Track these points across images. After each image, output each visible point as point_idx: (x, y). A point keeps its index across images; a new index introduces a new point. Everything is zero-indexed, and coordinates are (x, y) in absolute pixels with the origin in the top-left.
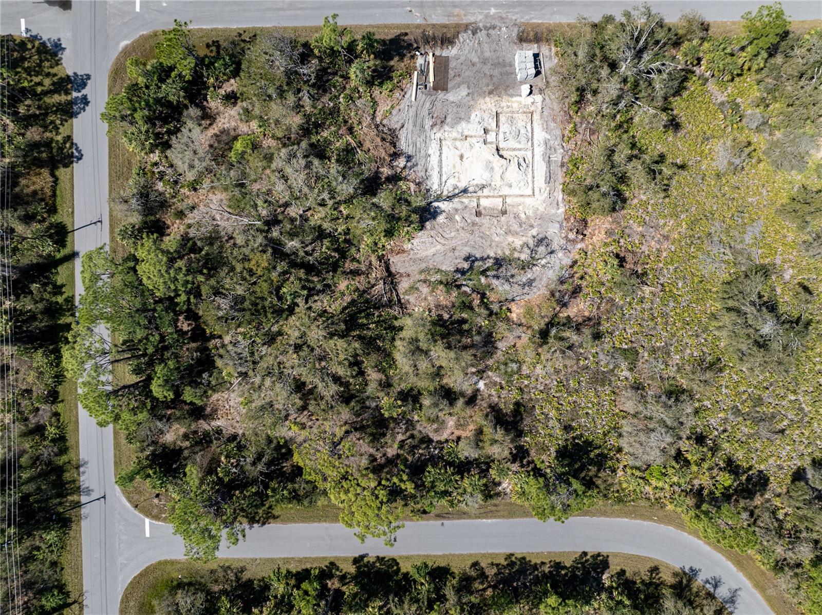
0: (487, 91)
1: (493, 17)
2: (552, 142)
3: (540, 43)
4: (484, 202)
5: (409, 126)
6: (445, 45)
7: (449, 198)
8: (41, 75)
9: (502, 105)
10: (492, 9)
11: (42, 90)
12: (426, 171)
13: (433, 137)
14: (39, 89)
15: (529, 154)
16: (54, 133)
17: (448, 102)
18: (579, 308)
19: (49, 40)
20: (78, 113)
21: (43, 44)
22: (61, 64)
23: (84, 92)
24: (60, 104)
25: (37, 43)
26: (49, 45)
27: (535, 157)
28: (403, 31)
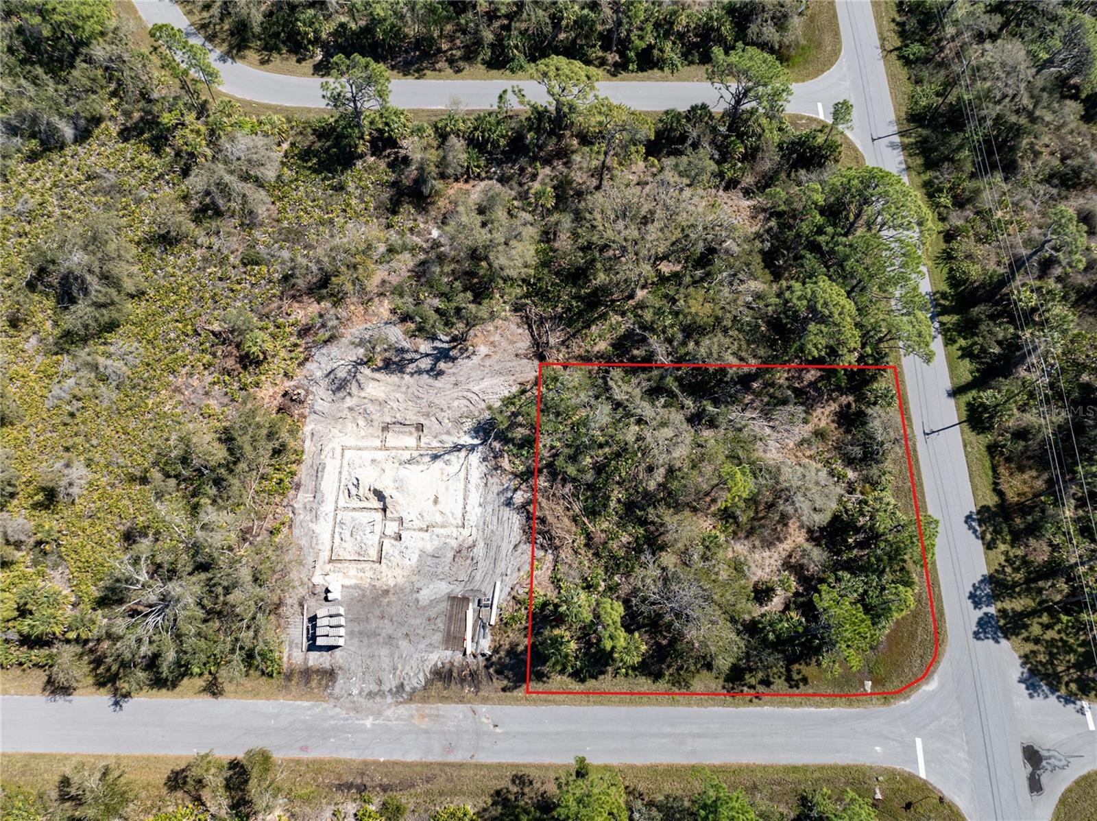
0: (391, 595)
1: (370, 712)
2: (308, 518)
3: (304, 667)
4: (411, 441)
5: (507, 547)
6: (445, 670)
7: (457, 448)
8: (1047, 641)
9: (372, 572)
10: (369, 726)
11: (1040, 617)
12: (486, 484)
13: (474, 529)
14: (1045, 619)
15: (341, 503)
16: (1011, 554)
17: (449, 579)
18: (306, 311)
19: (1047, 697)
20: (981, 582)
21: (1054, 689)
22: (1020, 657)
23: (979, 614)
24: (1011, 596)
25: (1063, 691)
26: (1045, 688)
27: (334, 499)
28: (508, 694)
